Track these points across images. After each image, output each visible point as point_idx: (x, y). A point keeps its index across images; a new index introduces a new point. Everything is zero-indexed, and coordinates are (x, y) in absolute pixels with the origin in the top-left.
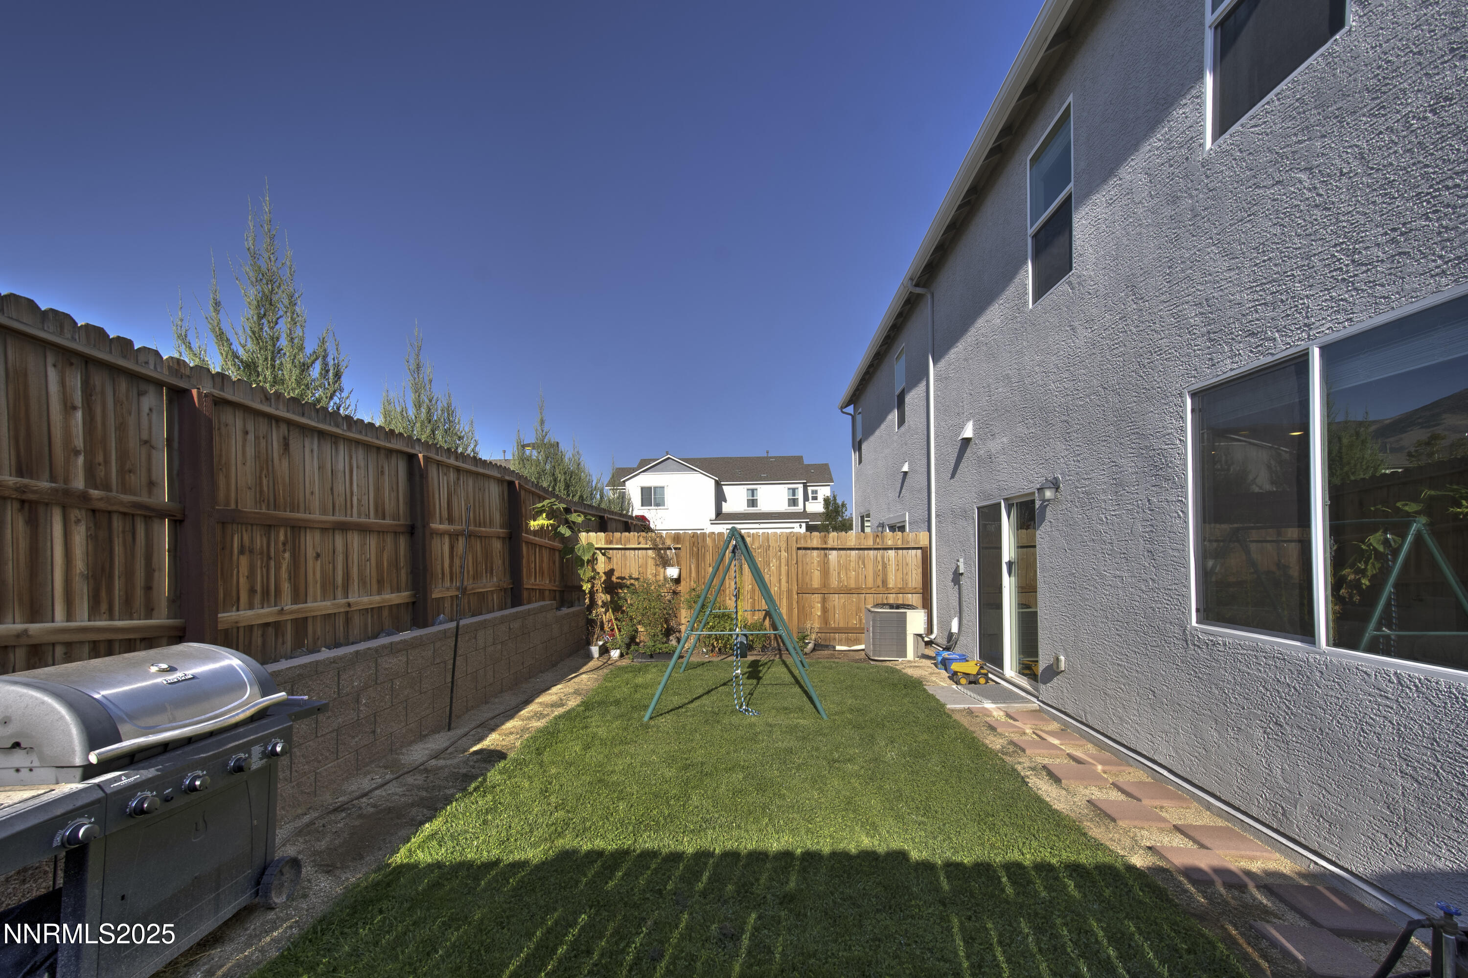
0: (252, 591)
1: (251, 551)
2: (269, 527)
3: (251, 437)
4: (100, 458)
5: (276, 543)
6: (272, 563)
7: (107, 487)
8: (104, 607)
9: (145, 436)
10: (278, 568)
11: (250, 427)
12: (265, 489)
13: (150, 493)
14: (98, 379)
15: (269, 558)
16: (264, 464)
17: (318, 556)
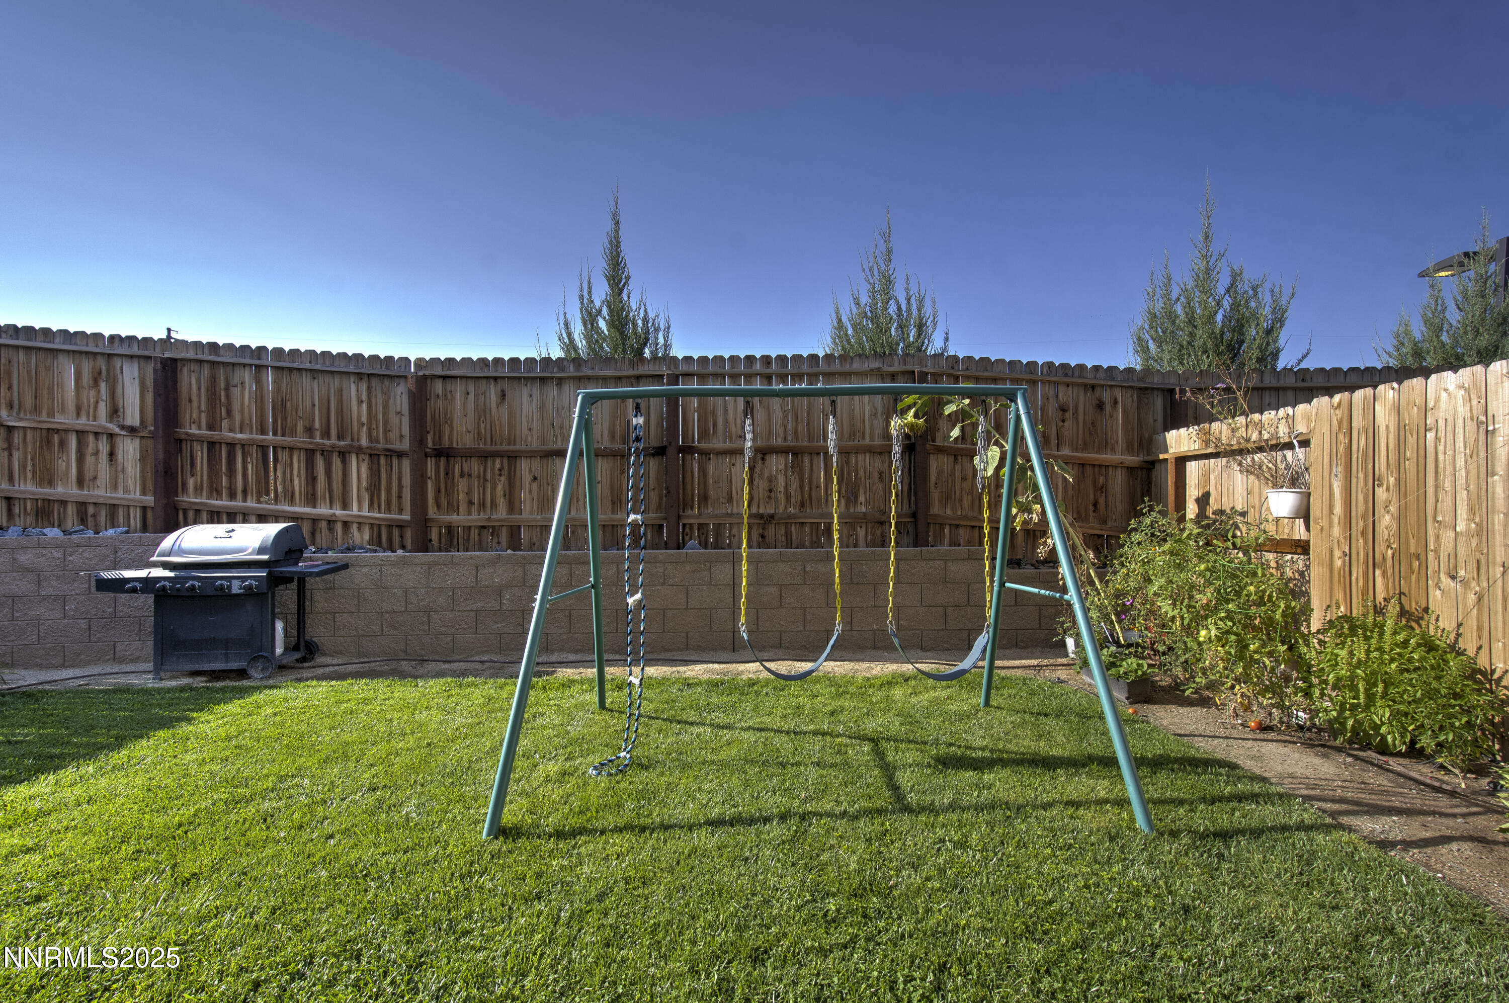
0: (471, 503)
1: (470, 475)
2: (485, 456)
3: (472, 396)
4: (374, 426)
5: (493, 469)
6: (489, 485)
7: (378, 442)
8: (376, 506)
9: (398, 410)
10: (494, 489)
11: (471, 389)
12: (483, 431)
13: (401, 441)
14: (375, 382)
15: (485, 480)
16: (482, 413)
17: (535, 478)
